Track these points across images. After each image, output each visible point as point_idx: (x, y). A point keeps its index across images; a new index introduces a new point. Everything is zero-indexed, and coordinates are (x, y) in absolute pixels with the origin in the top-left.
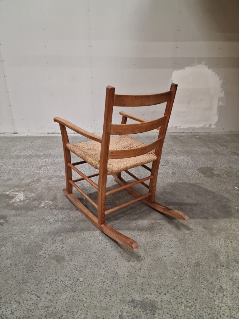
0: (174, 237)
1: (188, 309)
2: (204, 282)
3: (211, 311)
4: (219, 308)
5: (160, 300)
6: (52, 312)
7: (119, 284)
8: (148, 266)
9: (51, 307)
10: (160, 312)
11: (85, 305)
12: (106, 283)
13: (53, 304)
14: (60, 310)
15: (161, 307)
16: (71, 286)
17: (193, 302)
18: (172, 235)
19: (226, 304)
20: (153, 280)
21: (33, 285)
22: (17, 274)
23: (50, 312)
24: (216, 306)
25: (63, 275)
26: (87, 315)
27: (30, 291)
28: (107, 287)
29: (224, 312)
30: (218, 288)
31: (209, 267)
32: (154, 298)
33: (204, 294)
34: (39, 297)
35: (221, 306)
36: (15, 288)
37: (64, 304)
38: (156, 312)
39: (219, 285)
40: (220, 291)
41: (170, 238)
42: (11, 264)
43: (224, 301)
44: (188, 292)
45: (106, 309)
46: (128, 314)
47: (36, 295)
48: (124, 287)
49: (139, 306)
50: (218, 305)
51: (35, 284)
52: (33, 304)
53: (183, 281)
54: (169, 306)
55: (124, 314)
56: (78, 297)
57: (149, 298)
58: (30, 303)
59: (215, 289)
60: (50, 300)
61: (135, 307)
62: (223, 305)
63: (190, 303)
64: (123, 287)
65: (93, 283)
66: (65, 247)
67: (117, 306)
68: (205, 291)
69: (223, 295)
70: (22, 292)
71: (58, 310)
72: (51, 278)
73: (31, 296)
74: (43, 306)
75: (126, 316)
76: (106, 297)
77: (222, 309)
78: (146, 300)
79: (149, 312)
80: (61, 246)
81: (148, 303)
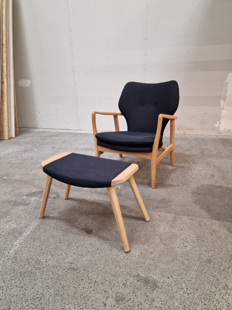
0: (193, 233)
1: (186, 295)
2: (210, 277)
3: (208, 302)
4: (218, 302)
5: (163, 281)
6: (73, 268)
7: (130, 260)
8: (160, 252)
9: (74, 264)
10: (159, 290)
11: (99, 269)
12: (120, 257)
13: (75, 262)
14: (79, 268)
15: (161, 287)
16: (92, 252)
17: (193, 290)
18: (191, 231)
19: (226, 301)
20: (161, 264)
21: (65, 245)
22: (56, 235)
23: (72, 267)
24: (215, 300)
25: (88, 243)
26: (98, 276)
27: (62, 249)
28: (120, 260)
29: (221, 307)
30: (223, 286)
31: (220, 266)
32: (157, 278)
33: (207, 287)
34: (67, 255)
35: (220, 301)
36: (53, 245)
37: (84, 264)
38: (155, 289)
39: (225, 283)
40: (224, 288)
41: (188, 233)
42: (54, 227)
43: (225, 297)
44: (191, 282)
45: (114, 276)
46: (131, 285)
47: (65, 253)
48: (134, 263)
49: (142, 281)
50: (218, 299)
51: (67, 245)
52: (62, 258)
53: (188, 271)
54: (169, 288)
55: (128, 283)
56: (95, 261)
57: (152, 277)
58: (60, 257)
59: (219, 285)
60: (74, 259)
61: (138, 281)
62: (222, 300)
63: (189, 290)
64: (132, 263)
65: (109, 254)
66: (94, 223)
67: (123, 276)
68: (208, 285)
69: (226, 292)
70: (56, 249)
71: (78, 267)
72: (79, 243)
73: (62, 253)
74: (68, 262)
75: (129, 285)
76: (116, 267)
77: (220, 303)
78: (150, 278)
79: (150, 288)
80: (92, 222)
81: (151, 280)
